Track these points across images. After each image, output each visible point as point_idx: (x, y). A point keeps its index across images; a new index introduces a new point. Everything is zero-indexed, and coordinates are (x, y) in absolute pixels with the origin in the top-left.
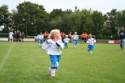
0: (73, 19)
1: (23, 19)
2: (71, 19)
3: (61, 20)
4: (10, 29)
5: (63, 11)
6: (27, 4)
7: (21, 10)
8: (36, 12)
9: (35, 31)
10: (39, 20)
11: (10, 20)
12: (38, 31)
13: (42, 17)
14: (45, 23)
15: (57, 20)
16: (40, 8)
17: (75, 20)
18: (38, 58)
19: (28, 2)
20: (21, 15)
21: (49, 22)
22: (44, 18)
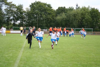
0: (75, 15)
1: (35, 15)
2: (73, 15)
3: (65, 16)
4: (24, 23)
5: (66, 9)
6: (38, 3)
7: (33, 8)
8: (45, 10)
9: (44, 25)
10: (47, 16)
11: (24, 16)
12: (46, 25)
13: (49, 14)
14: (52, 19)
15: (62, 16)
16: (48, 6)
17: (76, 16)
18: (45, 56)
19: (38, 2)
20: (33, 12)
21: (55, 17)
22: (51, 14)
